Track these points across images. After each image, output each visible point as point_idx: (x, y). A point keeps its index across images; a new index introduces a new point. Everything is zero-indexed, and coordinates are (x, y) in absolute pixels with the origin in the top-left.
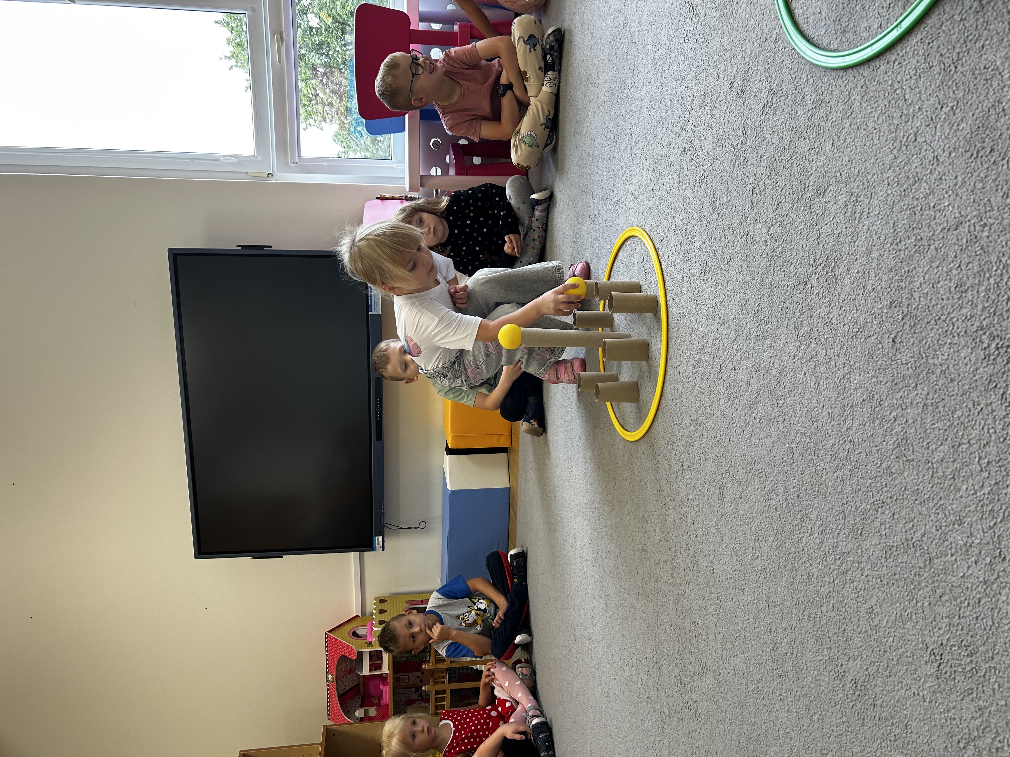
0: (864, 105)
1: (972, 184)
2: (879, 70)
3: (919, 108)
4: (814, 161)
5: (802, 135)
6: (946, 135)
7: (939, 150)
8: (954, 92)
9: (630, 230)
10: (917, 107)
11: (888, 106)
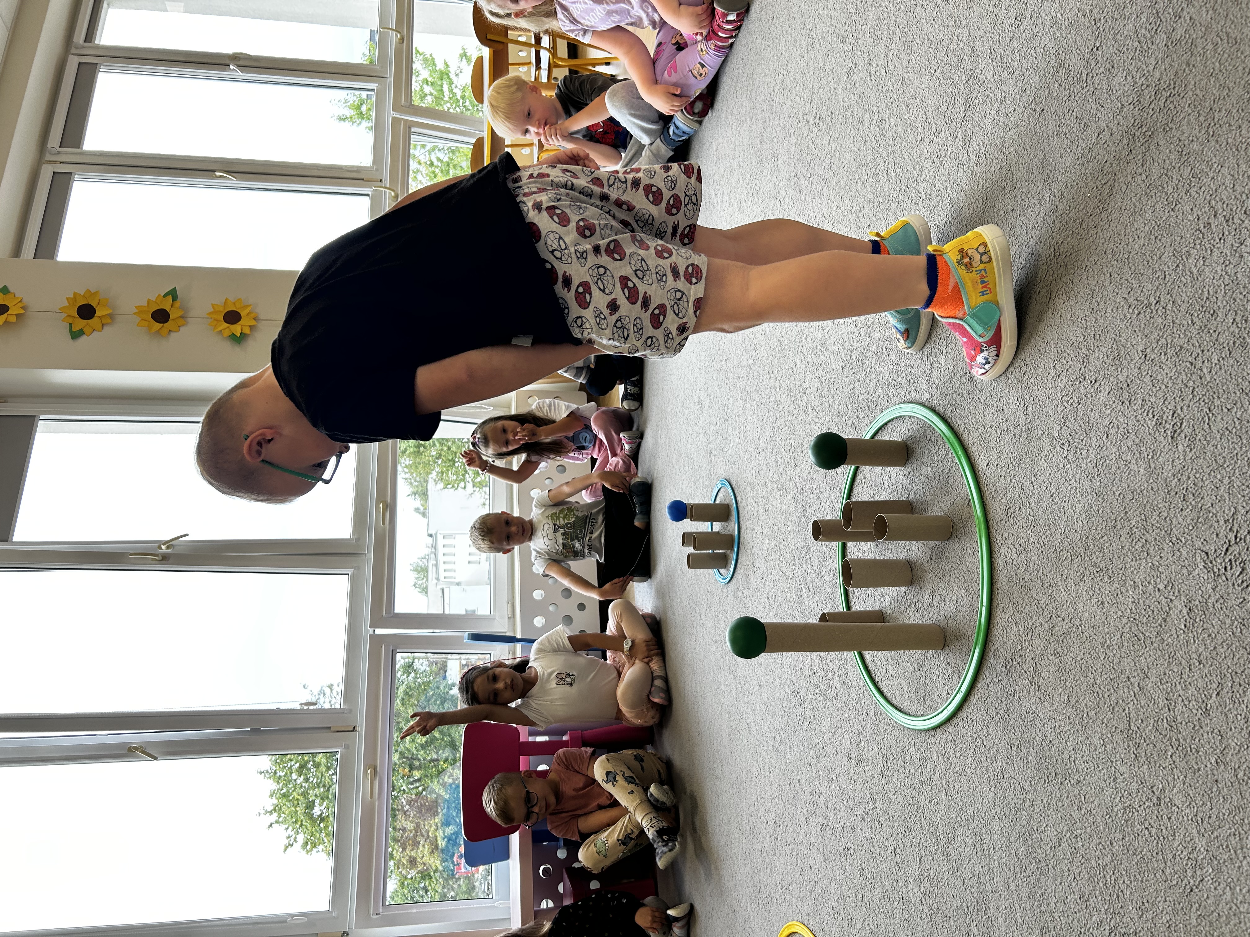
1: (1054, 804)
2: (959, 726)
4: (937, 812)
5: (920, 790)
6: (1022, 768)
7: (1022, 782)
8: (1014, 734)
10: (995, 750)
11: (974, 753)
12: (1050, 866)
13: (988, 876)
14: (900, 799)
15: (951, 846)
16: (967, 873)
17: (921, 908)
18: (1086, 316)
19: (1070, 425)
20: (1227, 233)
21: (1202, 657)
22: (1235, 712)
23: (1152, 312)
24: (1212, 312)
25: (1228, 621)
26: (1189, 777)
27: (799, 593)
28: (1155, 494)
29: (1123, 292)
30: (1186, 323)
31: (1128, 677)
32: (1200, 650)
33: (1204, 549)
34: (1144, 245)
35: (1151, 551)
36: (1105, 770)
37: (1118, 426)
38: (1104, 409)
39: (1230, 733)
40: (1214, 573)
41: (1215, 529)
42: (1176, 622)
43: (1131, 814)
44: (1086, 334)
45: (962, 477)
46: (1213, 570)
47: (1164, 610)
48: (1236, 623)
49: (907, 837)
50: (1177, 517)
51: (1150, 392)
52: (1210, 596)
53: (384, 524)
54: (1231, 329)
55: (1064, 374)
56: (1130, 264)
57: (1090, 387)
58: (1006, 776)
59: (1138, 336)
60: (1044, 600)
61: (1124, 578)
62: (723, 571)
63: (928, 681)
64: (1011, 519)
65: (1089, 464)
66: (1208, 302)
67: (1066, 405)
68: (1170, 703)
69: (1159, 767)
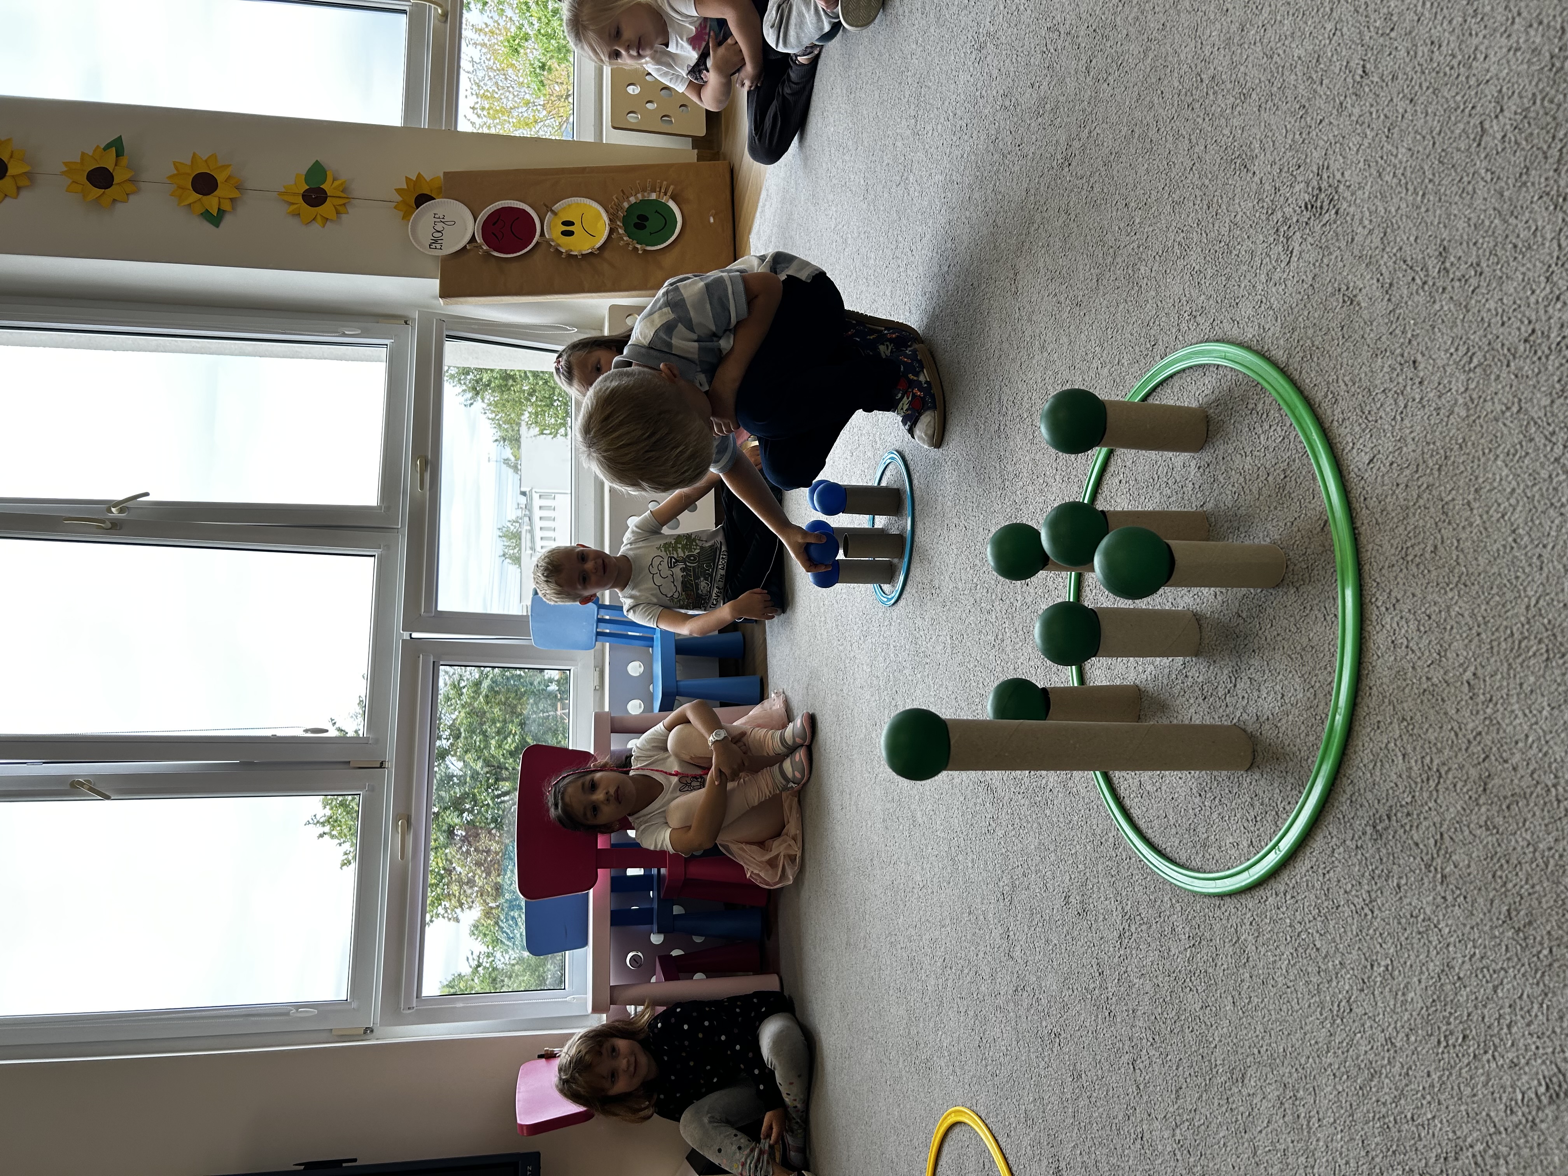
0: (1263, 950)
1: (1456, 1087)
2: (1267, 903)
3: (1341, 963)
4: (1214, 1027)
5: (1186, 984)
6: (1392, 1007)
7: (1390, 1029)
8: (1381, 946)
9: (953, 1112)
10: (1337, 962)
11: (1295, 955)
15: (1235, 1089)
27: (1000, 637)
45: (1314, 478)
53: (422, 487)
62: (886, 587)
63: (1215, 816)
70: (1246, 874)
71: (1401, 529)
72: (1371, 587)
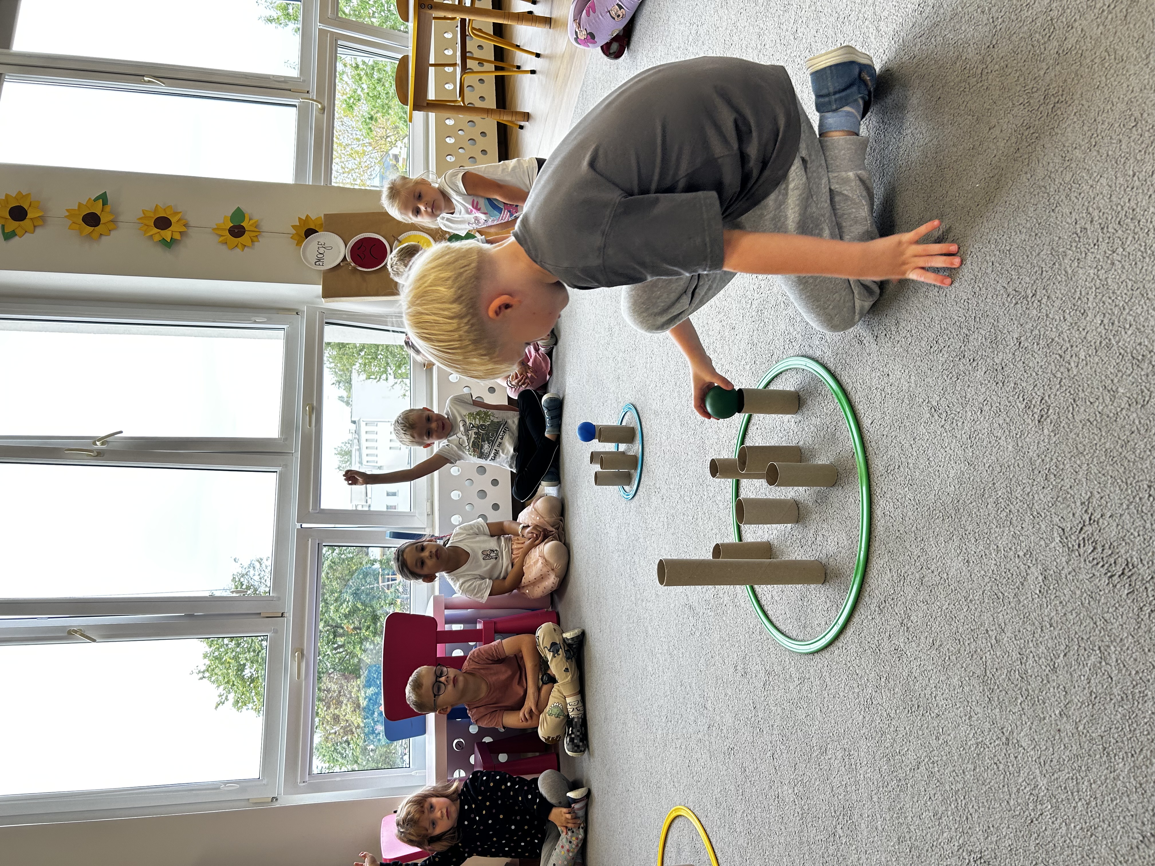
1: (916, 732)
2: (834, 654)
5: (798, 705)
8: (884, 667)
9: (674, 810)
10: (866, 679)
11: (847, 679)
12: (909, 785)
13: (854, 787)
14: (779, 710)
15: (822, 758)
16: (836, 783)
17: (794, 807)
18: (968, 299)
19: (948, 397)
20: (1101, 239)
21: (1053, 621)
22: (1080, 673)
23: (1028, 304)
24: (1082, 311)
25: (1078, 592)
26: (1035, 723)
27: (695, 517)
28: (1020, 471)
29: (1003, 282)
30: (1058, 318)
31: (987, 630)
32: (1052, 614)
33: (1061, 526)
34: (1025, 240)
35: (1014, 521)
36: (961, 709)
37: (991, 404)
38: (980, 386)
39: (1073, 691)
40: (1069, 548)
41: (1071, 509)
42: (1032, 587)
43: (982, 749)
44: (967, 315)
45: (848, 431)
46: (1068, 545)
47: (1022, 575)
48: (1085, 595)
49: (784, 745)
50: (1038, 494)
51: (1022, 377)
52: (1063, 568)
53: (310, 425)
54: (1099, 330)
55: (946, 349)
56: (1011, 256)
57: (968, 365)
58: (874, 703)
59: (1014, 324)
60: (917, 552)
61: (988, 542)
62: (627, 488)
63: (809, 610)
64: (890, 476)
65: (964, 436)
66: (1080, 302)
67: (946, 378)
68: (1023, 658)
69: (1009, 712)
70: (824, 639)
71: (885, 457)
72: (874, 487)
